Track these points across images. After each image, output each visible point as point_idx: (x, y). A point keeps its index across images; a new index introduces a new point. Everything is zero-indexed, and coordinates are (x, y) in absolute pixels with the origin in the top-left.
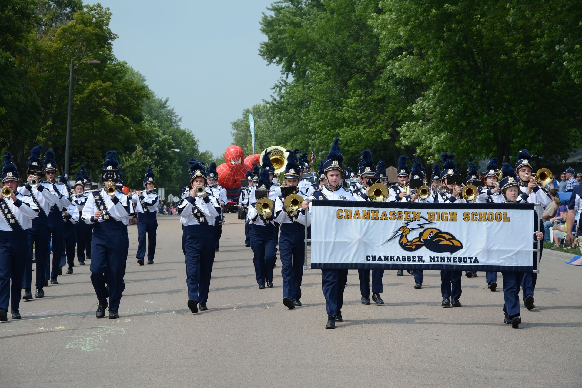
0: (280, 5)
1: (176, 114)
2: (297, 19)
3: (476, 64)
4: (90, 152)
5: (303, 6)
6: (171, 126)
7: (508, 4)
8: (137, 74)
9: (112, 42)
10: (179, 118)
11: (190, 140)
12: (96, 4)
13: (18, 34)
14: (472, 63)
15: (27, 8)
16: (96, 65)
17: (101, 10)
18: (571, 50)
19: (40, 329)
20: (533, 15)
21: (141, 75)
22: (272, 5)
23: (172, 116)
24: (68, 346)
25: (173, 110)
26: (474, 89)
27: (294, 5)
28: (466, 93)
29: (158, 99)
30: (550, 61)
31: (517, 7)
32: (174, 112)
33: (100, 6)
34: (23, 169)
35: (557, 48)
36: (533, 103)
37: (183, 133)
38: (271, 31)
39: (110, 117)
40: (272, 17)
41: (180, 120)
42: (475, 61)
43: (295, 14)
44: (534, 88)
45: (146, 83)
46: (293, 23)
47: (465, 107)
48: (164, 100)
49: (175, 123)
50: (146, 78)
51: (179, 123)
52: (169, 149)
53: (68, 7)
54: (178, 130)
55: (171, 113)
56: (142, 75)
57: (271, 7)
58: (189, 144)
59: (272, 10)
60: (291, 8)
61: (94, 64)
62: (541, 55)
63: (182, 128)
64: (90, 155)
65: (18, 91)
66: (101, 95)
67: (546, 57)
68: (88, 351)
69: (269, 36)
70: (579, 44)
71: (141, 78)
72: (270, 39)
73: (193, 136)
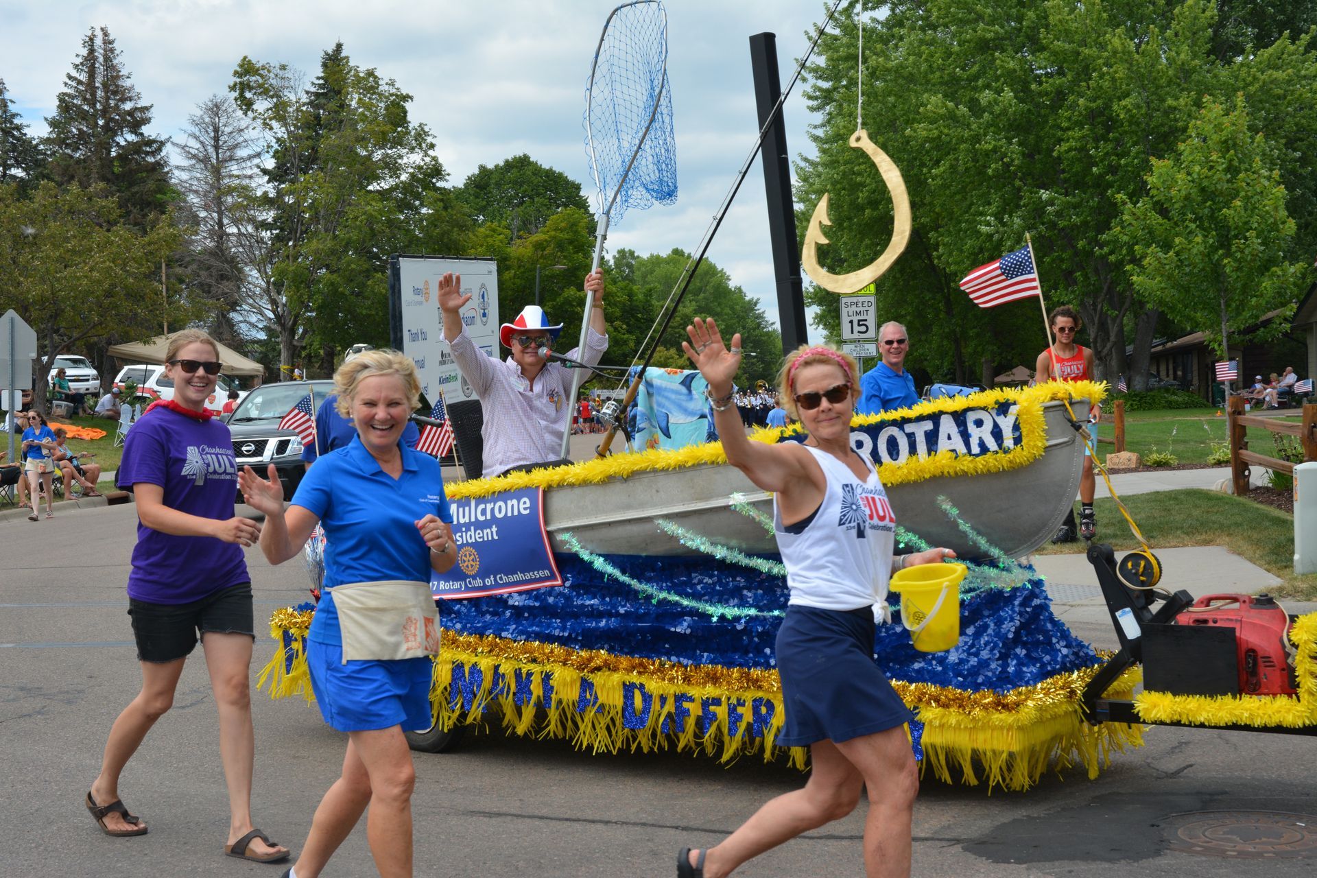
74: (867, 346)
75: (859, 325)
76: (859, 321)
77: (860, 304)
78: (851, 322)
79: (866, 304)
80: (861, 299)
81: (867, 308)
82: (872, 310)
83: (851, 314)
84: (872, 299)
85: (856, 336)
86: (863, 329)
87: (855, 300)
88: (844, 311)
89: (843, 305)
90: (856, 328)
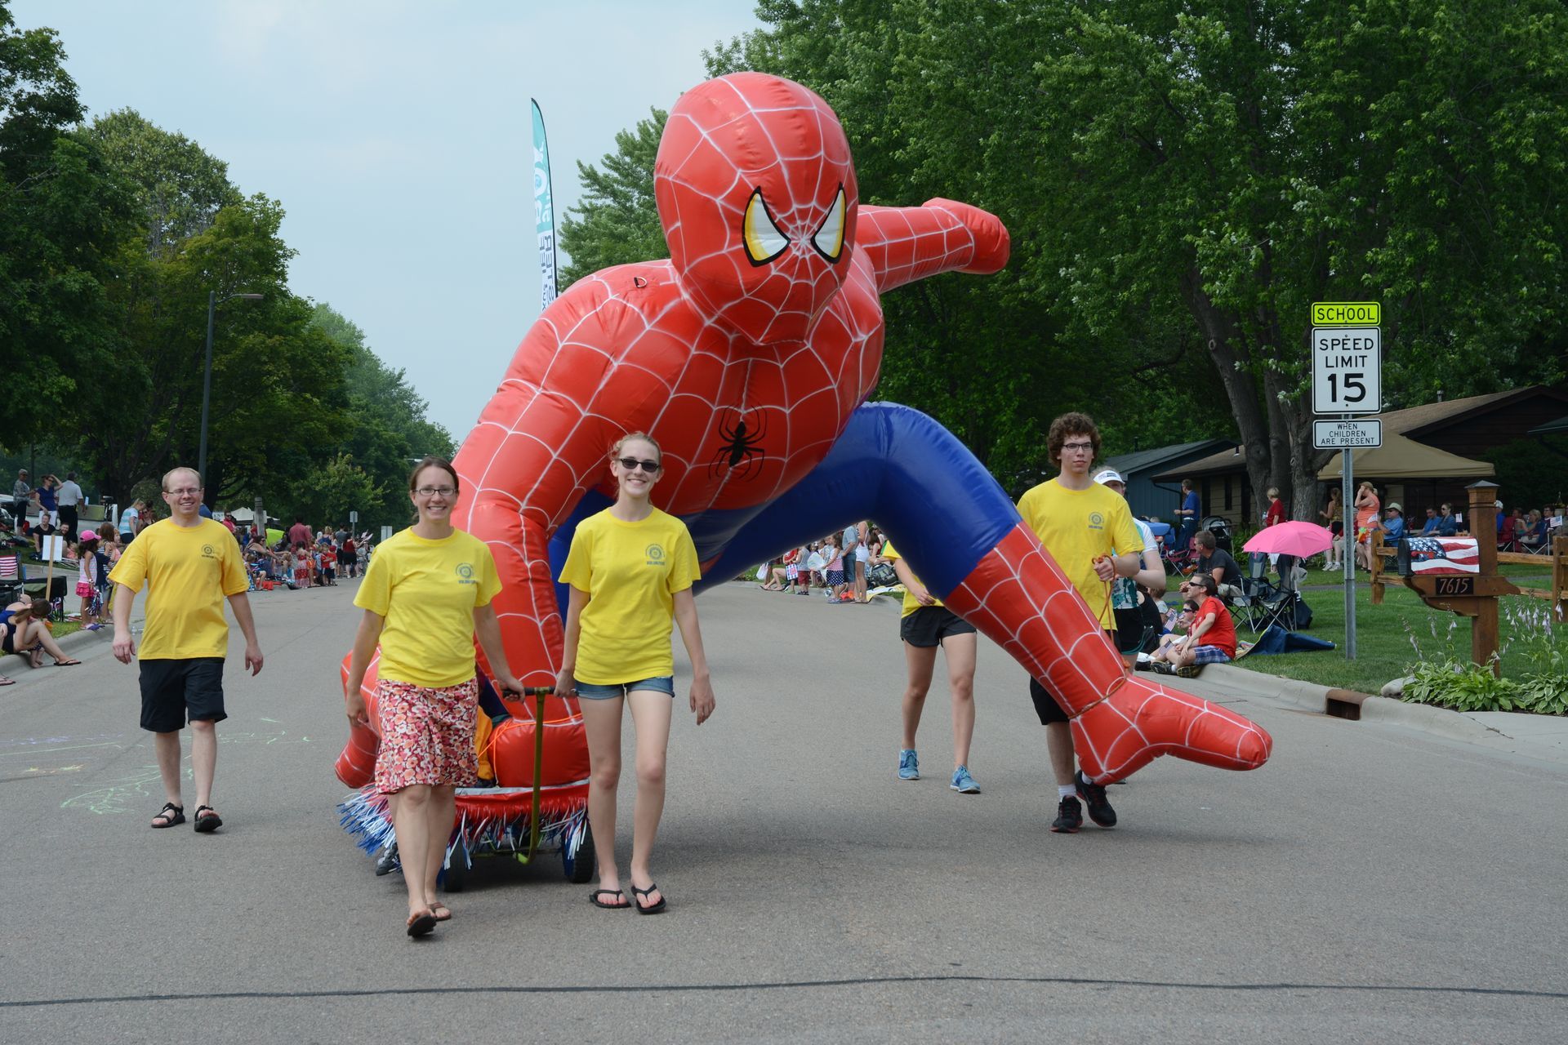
0: (594, 201)
1: (419, 398)
2: (621, 229)
3: (929, 305)
4: (246, 458)
5: (636, 206)
6: (409, 417)
7: (976, 193)
8: (349, 326)
9: (286, 263)
10: (422, 404)
11: (442, 443)
12: (256, 194)
13: (108, 244)
14: (921, 303)
15: (124, 198)
16: (256, 304)
17: (265, 205)
18: (1085, 278)
19: (32, 770)
20: (1023, 216)
21: (355, 328)
22: (580, 201)
23: (411, 402)
24: (65, 803)
25: (413, 389)
26: (926, 347)
27: (619, 203)
28: (911, 354)
29: (387, 371)
30: (1051, 297)
31: (990, 200)
32: (414, 393)
33: (262, 198)
34: (125, 487)
35: (1062, 271)
36: (1029, 375)
37: (430, 430)
38: (579, 248)
39: (283, 397)
40: (579, 225)
41: (425, 406)
42: (926, 299)
43: (619, 220)
44: (1029, 348)
45: (365, 344)
46: (612, 235)
47: (912, 378)
48: (397, 373)
49: (415, 413)
50: (364, 334)
51: (425, 413)
52: (401, 456)
53: (214, 202)
54: (422, 424)
55: (408, 395)
56: (358, 329)
57: (578, 207)
58: (441, 450)
59: (578, 211)
60: (613, 208)
61: (252, 300)
62: (1037, 287)
63: (429, 422)
64: (246, 463)
65: (104, 346)
66: (264, 358)
67: (1046, 289)
68: (100, 813)
69: (574, 258)
70: (1100, 268)
71: (356, 334)
72: (575, 262)
73: (447, 435)
74: (1361, 426)
75: (1347, 385)
76: (1348, 376)
77: (1350, 344)
78: (1333, 378)
79: (1361, 344)
80: (1352, 334)
81: (1363, 352)
82: (1373, 356)
83: (1332, 362)
84: (1374, 335)
85: (1341, 405)
86: (1355, 392)
87: (1340, 335)
88: (1319, 357)
89: (1318, 345)
90: (1342, 391)
